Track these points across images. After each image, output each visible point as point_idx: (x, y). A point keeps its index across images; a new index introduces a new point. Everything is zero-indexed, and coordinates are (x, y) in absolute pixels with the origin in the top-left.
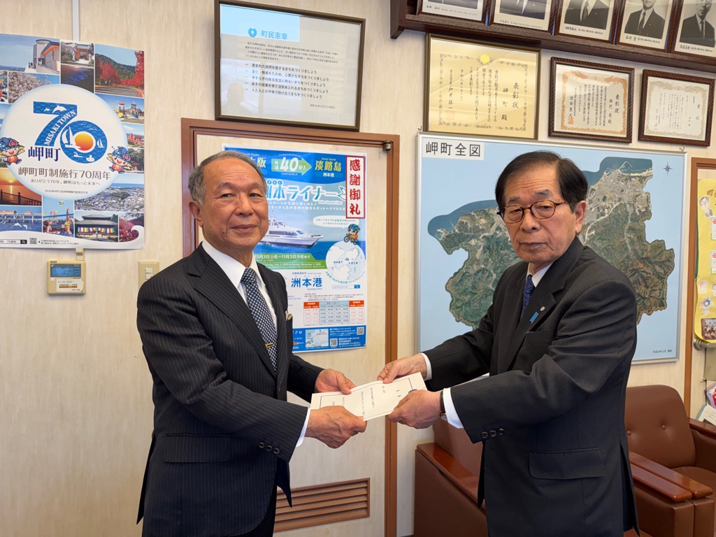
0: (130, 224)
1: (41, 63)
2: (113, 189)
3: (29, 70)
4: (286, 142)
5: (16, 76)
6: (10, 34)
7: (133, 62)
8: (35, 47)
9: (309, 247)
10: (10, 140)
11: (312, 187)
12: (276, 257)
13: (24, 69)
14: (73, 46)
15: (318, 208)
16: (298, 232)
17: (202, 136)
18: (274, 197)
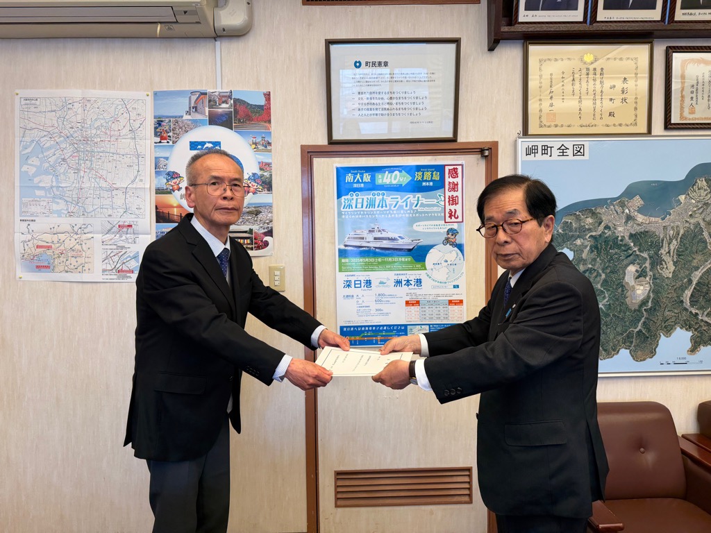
0: (262, 235)
1: (194, 110)
2: (249, 208)
3: (186, 117)
4: (389, 158)
5: (177, 122)
6: (173, 90)
7: (262, 102)
8: (190, 98)
9: (410, 250)
10: (174, 172)
11: (412, 196)
12: (380, 260)
13: (182, 117)
14: (217, 94)
15: (417, 215)
16: (399, 237)
17: (317, 159)
18: (378, 207)
